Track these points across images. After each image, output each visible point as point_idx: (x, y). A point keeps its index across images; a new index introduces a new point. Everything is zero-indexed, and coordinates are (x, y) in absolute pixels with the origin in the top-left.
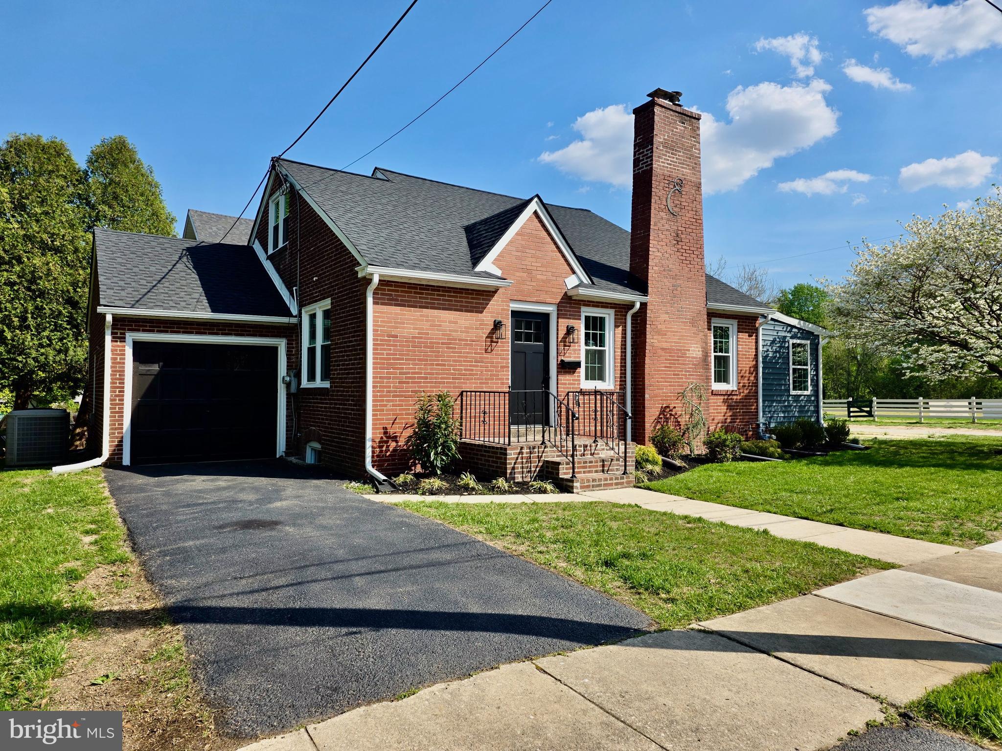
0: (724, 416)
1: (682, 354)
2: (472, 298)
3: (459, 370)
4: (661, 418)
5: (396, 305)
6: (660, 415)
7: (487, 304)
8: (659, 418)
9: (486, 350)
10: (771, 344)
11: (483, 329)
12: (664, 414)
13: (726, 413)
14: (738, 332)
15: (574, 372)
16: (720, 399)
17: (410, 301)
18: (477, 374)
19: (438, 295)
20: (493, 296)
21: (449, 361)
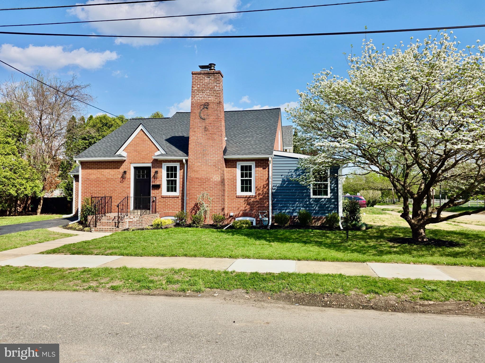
0: (245, 208)
1: (208, 180)
2: (116, 164)
3: (110, 189)
4: (195, 208)
5: (89, 169)
6: (194, 206)
7: (121, 166)
8: (194, 208)
9: (121, 182)
10: (295, 171)
11: (119, 174)
12: (197, 206)
13: (246, 206)
14: (256, 167)
15: (159, 189)
16: (243, 200)
17: (94, 167)
18: (117, 191)
19: (103, 164)
20: (124, 163)
21: (107, 186)
